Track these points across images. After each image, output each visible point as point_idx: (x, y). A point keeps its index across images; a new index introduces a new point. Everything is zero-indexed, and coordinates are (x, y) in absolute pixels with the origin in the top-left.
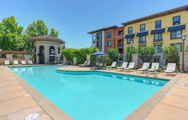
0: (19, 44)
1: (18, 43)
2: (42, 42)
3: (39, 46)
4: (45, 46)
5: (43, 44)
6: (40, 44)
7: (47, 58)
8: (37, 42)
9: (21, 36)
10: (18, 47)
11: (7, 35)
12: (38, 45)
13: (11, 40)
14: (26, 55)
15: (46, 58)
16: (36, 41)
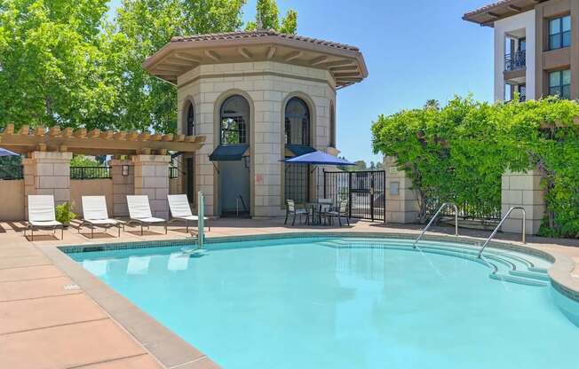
0: (91, 93)
1: (84, 87)
2: (239, 67)
3: (214, 97)
4: (254, 96)
5: (242, 85)
6: (226, 86)
7: (266, 180)
8: (204, 69)
9: (96, 44)
10: (87, 107)
11: (33, 33)
12: (208, 92)
13: (52, 67)
14: (145, 158)
15: (260, 178)
16: (196, 65)
